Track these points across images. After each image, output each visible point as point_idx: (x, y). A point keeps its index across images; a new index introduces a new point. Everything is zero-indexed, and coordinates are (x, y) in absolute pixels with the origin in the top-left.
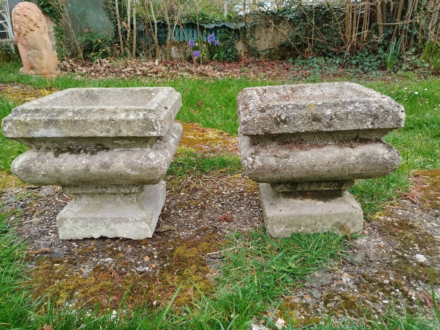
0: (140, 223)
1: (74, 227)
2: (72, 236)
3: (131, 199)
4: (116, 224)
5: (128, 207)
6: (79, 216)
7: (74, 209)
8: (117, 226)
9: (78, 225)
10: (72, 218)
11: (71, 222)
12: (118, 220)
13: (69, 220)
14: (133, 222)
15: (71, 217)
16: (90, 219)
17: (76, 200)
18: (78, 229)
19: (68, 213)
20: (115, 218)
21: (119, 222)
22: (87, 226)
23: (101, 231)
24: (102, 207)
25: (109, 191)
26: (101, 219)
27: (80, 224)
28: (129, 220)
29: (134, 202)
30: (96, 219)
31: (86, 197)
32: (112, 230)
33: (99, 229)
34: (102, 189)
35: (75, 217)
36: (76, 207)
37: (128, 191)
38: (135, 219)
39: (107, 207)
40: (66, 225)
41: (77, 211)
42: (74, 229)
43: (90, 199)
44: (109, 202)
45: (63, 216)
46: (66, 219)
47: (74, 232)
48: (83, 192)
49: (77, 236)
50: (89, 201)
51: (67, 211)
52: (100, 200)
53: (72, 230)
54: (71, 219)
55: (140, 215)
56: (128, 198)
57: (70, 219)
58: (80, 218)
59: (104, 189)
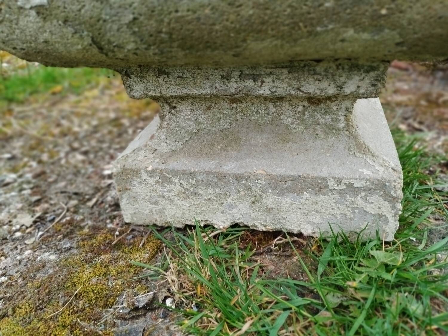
0: (365, 199)
1: (160, 196)
2: (157, 217)
3: (328, 118)
4: (282, 193)
5: (319, 143)
6: (173, 165)
7: (159, 144)
8: (287, 200)
9: (170, 191)
10: (154, 171)
11: (151, 181)
12: (289, 183)
13: (144, 176)
14: (340, 192)
15: (150, 168)
16: (205, 176)
17: (162, 118)
18: (171, 201)
19: (142, 153)
20: (283, 179)
21: (294, 191)
22: (195, 194)
23: (235, 210)
24: (238, 140)
25: (265, 91)
26: (238, 178)
27: (176, 188)
28: (327, 186)
29: (338, 129)
30: (222, 177)
31: (192, 111)
32: (268, 210)
33: (230, 206)
34: (242, 84)
35: (163, 167)
36: (163, 137)
37: (332, 91)
38: (350, 186)
39: (253, 142)
40: (138, 189)
41: (165, 149)
42: (161, 201)
43: (202, 117)
44: (258, 127)
45: (130, 163)
46: (136, 172)
47: (160, 207)
48: (184, 91)
49: (169, 220)
50: (201, 123)
51: (139, 149)
52: (230, 120)
53: (156, 203)
54: (152, 174)
55: (365, 172)
56: (317, 116)
57: (147, 172)
58: (176, 173)
59: (250, 83)
